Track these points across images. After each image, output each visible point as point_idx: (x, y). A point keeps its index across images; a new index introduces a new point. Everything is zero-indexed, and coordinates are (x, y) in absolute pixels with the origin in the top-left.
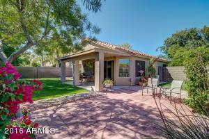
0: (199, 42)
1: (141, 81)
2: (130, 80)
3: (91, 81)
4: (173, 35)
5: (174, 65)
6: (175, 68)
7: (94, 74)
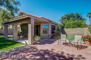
0: (75, 18)
1: (54, 36)
2: (49, 36)
3: (26, 37)
4: (65, 15)
5: (67, 28)
6: (67, 29)
7: (27, 33)
